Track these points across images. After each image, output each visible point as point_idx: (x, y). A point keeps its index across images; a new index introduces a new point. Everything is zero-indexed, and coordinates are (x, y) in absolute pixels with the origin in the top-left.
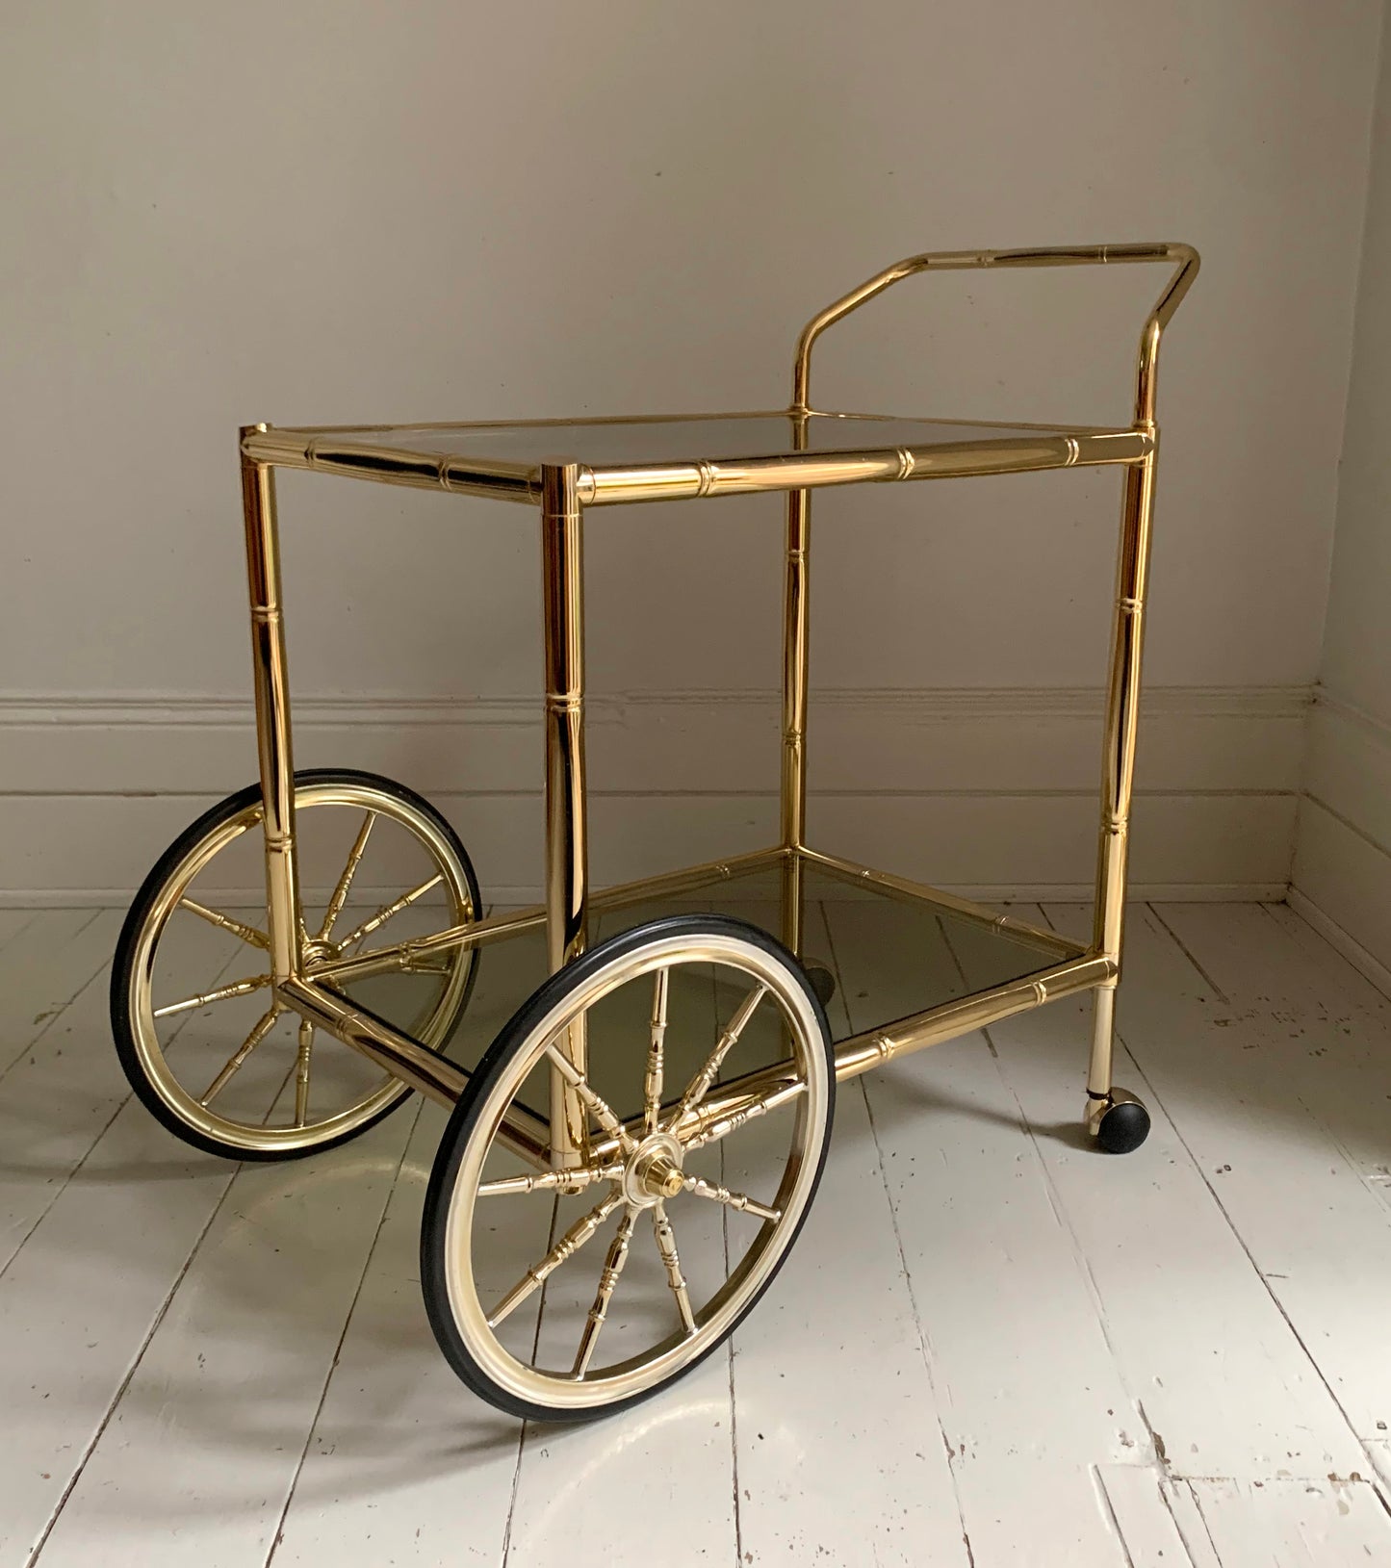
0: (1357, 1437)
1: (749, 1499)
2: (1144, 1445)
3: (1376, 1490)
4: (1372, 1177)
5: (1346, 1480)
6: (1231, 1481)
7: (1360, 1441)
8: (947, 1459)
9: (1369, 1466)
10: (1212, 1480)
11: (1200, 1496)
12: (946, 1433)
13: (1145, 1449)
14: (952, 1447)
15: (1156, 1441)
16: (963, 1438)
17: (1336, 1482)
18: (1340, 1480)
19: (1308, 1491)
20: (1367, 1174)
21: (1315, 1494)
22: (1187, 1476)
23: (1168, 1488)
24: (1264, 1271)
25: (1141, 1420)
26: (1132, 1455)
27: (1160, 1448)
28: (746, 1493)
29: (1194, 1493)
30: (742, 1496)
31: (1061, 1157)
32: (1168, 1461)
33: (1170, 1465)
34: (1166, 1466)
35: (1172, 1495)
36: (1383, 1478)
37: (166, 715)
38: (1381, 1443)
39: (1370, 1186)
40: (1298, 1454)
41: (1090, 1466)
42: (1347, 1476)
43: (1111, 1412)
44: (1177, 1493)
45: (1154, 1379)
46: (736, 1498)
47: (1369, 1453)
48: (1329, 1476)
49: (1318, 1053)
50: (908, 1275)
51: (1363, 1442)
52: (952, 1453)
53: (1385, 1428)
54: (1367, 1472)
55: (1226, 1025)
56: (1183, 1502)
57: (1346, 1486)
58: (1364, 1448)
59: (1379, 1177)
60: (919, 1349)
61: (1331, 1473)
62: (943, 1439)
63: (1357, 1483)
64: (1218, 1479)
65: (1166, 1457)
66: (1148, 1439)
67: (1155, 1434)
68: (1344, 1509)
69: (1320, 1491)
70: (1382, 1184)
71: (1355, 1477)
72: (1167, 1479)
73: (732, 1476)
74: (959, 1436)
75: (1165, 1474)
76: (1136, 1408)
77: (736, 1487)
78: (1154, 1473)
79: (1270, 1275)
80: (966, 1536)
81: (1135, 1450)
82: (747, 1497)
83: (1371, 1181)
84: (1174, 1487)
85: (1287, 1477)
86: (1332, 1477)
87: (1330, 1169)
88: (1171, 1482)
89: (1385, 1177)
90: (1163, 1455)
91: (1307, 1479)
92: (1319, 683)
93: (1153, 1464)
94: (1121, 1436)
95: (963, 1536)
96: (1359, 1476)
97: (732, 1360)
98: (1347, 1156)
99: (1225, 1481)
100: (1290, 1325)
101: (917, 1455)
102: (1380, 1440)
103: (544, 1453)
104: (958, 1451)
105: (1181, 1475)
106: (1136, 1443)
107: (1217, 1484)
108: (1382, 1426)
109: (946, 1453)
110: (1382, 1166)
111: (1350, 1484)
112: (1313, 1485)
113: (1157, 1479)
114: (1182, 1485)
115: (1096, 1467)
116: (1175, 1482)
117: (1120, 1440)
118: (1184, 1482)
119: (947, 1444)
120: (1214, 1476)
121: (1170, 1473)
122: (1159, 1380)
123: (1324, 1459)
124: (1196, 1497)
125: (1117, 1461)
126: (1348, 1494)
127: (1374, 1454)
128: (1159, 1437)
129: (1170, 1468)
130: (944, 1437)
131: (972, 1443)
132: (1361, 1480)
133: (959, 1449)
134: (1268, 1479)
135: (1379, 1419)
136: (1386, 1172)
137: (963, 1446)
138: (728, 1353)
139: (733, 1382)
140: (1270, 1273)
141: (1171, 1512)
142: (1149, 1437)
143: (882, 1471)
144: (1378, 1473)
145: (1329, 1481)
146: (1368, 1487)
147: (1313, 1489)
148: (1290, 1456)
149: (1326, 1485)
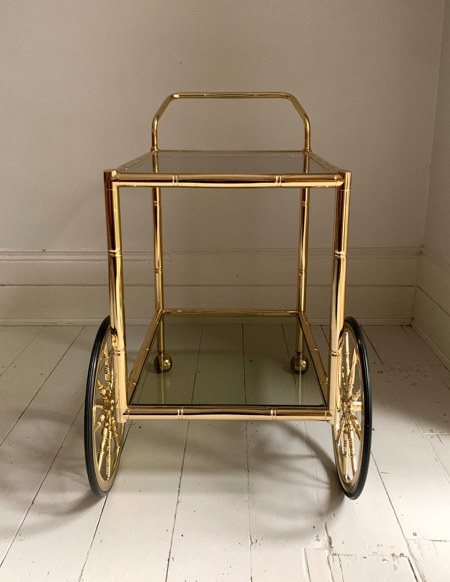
0: (405, 538)
1: (173, 561)
2: (324, 541)
3: (409, 560)
4: (426, 434)
5: (398, 556)
6: (355, 556)
7: (406, 540)
8: (250, 545)
9: (408, 550)
10: (348, 555)
11: (342, 562)
13: (325, 543)
15: (329, 539)
16: (257, 537)
17: (394, 557)
18: (396, 556)
19: (383, 560)
20: (424, 432)
21: (386, 562)
22: (338, 553)
23: (331, 558)
24: (380, 471)
25: (325, 531)
26: (319, 545)
27: (330, 543)
28: (173, 558)
31: (313, 425)
32: (332, 548)
33: (333, 549)
34: (331, 549)
36: (412, 556)
39: (425, 437)
40: (381, 545)
41: (303, 549)
42: (399, 555)
43: (314, 527)
44: (333, 561)
45: (332, 514)
46: (169, 560)
47: (408, 545)
48: (392, 554)
49: (414, 385)
50: (248, 471)
52: (252, 543)
53: (416, 535)
54: (407, 553)
55: (382, 373)
56: (335, 565)
57: (398, 558)
58: (407, 543)
59: (429, 434)
60: (247, 501)
62: (250, 537)
63: (402, 557)
64: (350, 555)
67: (329, 536)
68: (395, 568)
69: (388, 561)
70: (430, 436)
71: (402, 555)
72: (331, 555)
73: (169, 552)
75: (330, 553)
76: (324, 525)
77: (169, 556)
78: (326, 552)
79: (383, 472)
80: (252, 577)
81: (321, 543)
82: (172, 560)
83: (426, 435)
84: (333, 558)
85: (376, 554)
86: (393, 555)
87: (411, 430)
88: (332, 556)
90: (331, 545)
91: (383, 556)
92: (423, 247)
93: (327, 548)
94: (316, 537)
95: (250, 577)
97: (177, 505)
98: (418, 425)
99: (353, 556)
100: (387, 493)
102: (413, 540)
103: (101, 541)
104: (254, 542)
105: (336, 553)
106: (321, 540)
107: (349, 557)
108: (415, 534)
109: (250, 543)
110: (431, 429)
112: (385, 559)
113: (327, 554)
115: (305, 549)
116: (333, 556)
117: (316, 539)
118: (337, 556)
119: (251, 539)
120: (349, 554)
121: (332, 553)
122: (334, 514)
123: (391, 547)
124: (340, 562)
125: (313, 547)
126: (398, 562)
127: (410, 545)
128: (331, 538)
129: (332, 550)
130: (251, 536)
131: (260, 539)
132: (404, 556)
133: (255, 541)
134: (368, 555)
135: (414, 531)
136: (432, 432)
137: (256, 541)
138: (176, 502)
139: (176, 514)
140: (382, 472)
141: (330, 568)
142: (327, 538)
143: (225, 550)
144: (411, 553)
145: (392, 556)
146: (406, 559)
147: (385, 560)
148: (379, 546)
149: (390, 558)
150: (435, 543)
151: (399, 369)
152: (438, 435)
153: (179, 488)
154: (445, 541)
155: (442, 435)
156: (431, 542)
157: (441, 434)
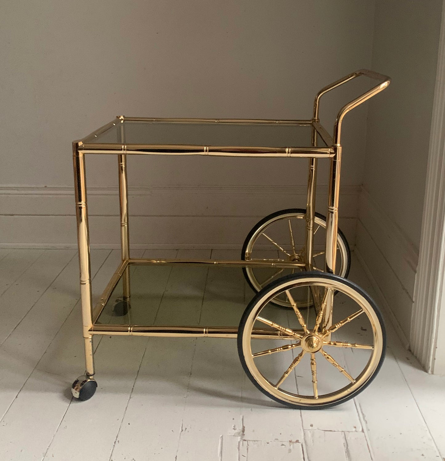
1: (119, 443)
5: (294, 442)
7: (304, 430)
8: (180, 432)
9: (303, 438)
13: (239, 431)
14: (183, 428)
17: (291, 443)
19: (282, 445)
22: (248, 440)
23: (241, 443)
25: (242, 421)
27: (243, 431)
28: (119, 441)
30: (117, 442)
33: (245, 436)
34: (243, 436)
35: (241, 446)
36: (305, 442)
38: (309, 431)
41: (221, 436)
43: (234, 419)
44: (243, 445)
46: (115, 443)
47: (305, 434)
52: (182, 430)
54: (301, 440)
56: (244, 448)
57: (294, 444)
58: (304, 432)
60: (185, 398)
63: (297, 443)
65: (244, 434)
66: (241, 428)
68: (290, 451)
69: (285, 446)
71: (297, 441)
73: (116, 436)
74: (186, 425)
75: (242, 439)
76: (242, 418)
77: (116, 439)
78: (239, 438)
79: (298, 376)
80: (176, 456)
81: (236, 431)
84: (243, 443)
85: (277, 441)
88: (243, 441)
91: (283, 442)
93: (240, 435)
95: (175, 456)
97: (129, 400)
99: (259, 441)
105: (246, 439)
106: (237, 429)
107: (256, 442)
108: (312, 426)
112: (284, 444)
113: (239, 440)
114: (245, 443)
115: (223, 436)
117: (233, 428)
118: (246, 442)
120: (256, 440)
122: (251, 409)
123: (291, 435)
124: (248, 446)
125: (230, 434)
126: (293, 446)
128: (244, 427)
130: (182, 425)
131: (189, 427)
132: (299, 442)
133: (185, 429)
134: (271, 441)
135: (312, 423)
138: (129, 397)
139: (127, 407)
141: (239, 451)
143: (160, 436)
144: (305, 440)
145: (289, 442)
146: (300, 445)
148: (281, 434)
149: (287, 444)
150: (326, 432)
153: (134, 386)
154: (335, 431)
156: (323, 431)
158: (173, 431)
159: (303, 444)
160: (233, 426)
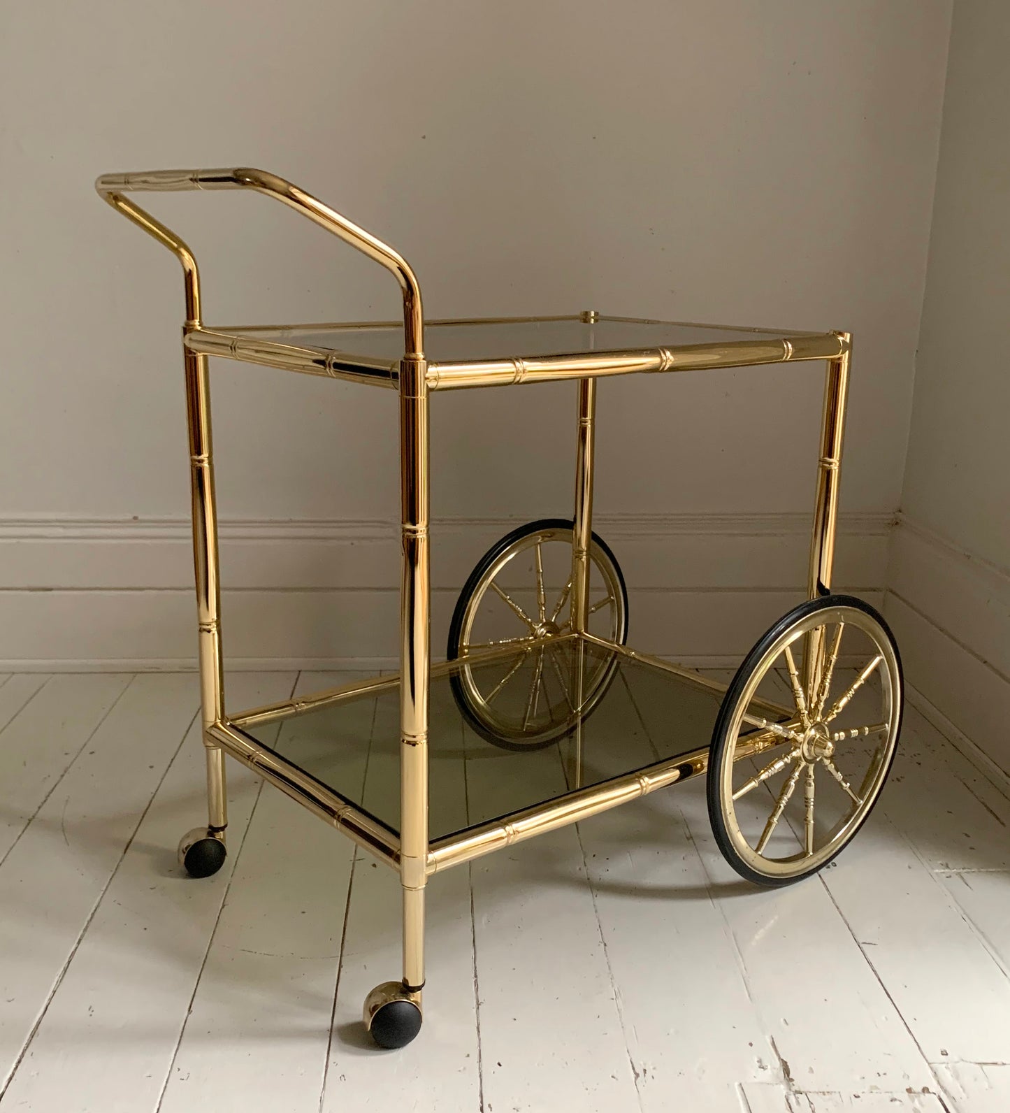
0: (927, 1061)
2: (775, 1069)
3: (941, 1100)
4: (937, 871)
5: (919, 1093)
6: (838, 1095)
7: (929, 1064)
8: (634, 1079)
9: (935, 1083)
10: (824, 1093)
11: (815, 1106)
12: (633, 1061)
13: (775, 1071)
14: (637, 1071)
15: (783, 1065)
16: (645, 1064)
17: (912, 1094)
18: (915, 1093)
19: (891, 1101)
20: (933, 869)
21: (897, 1103)
22: (805, 1090)
23: (792, 1100)
24: (860, 941)
25: (772, 1049)
26: (766, 1076)
27: (786, 1071)
28: (489, 1106)
29: (811, 1103)
30: (486, 1108)
31: (714, 857)
32: (792, 1080)
33: (794, 1083)
34: (791, 1083)
35: (795, 1104)
36: (945, 1091)
37: (60, 531)
38: (944, 1065)
39: (936, 878)
40: (885, 1074)
41: (736, 1084)
42: (920, 1090)
43: (751, 1044)
44: (798, 1103)
45: (782, 1020)
46: (481, 1109)
47: (935, 1073)
48: (907, 1090)
49: (898, 780)
50: (605, 945)
51: (932, 1065)
52: (637, 1075)
53: (947, 1054)
54: (933, 1087)
57: (919, 1097)
58: (931, 1068)
59: (942, 871)
60: (613, 999)
61: (908, 1087)
62: (631, 1065)
63: (927, 1095)
64: (828, 1092)
65: (791, 1077)
66: (778, 1064)
67: (782, 1060)
69: (900, 1101)
70: (944, 875)
71: (925, 1090)
72: (792, 1093)
73: (479, 1094)
74: (642, 1063)
75: (790, 1090)
76: (769, 1041)
77: (482, 1102)
78: (782, 1088)
79: (865, 943)
81: (769, 1072)
82: (490, 1109)
83: (937, 873)
84: (797, 1098)
85: (878, 1091)
86: (909, 1090)
87: (907, 865)
88: (795, 1095)
89: (947, 870)
90: (788, 1076)
91: (891, 1092)
92: (900, 511)
93: (781, 1082)
94: (758, 1062)
96: (928, 1089)
97: (477, 1009)
98: (919, 855)
99: (833, 1094)
100: (879, 980)
101: (613, 1077)
102: (944, 1063)
103: (343, 1078)
104: (641, 1073)
105: (802, 1090)
106: (769, 1067)
107: (827, 1096)
108: (944, 1053)
109: (633, 1076)
110: (944, 863)
111: (922, 1096)
112: (895, 1097)
113: (784, 1092)
114: (802, 1097)
115: (741, 1084)
116: (797, 1095)
117: (758, 1064)
118: (804, 1094)
119: (634, 1069)
120: (825, 1091)
121: (794, 1088)
122: (785, 1020)
123: (903, 1077)
124: (812, 1106)
125: (756, 1080)
126: (921, 1103)
127: (939, 1073)
128: (786, 1063)
129: (793, 1085)
131: (651, 1067)
132: (929, 1093)
134: (863, 1093)
135: (942, 1048)
136: (947, 867)
137: (645, 1071)
138: (475, 1004)
139: (478, 1025)
140: (864, 941)
142: (779, 1063)
143: (587, 1089)
144: (942, 1087)
145: (907, 1093)
146: (935, 1097)
147: (895, 1100)
148: (879, 1075)
149: (905, 1096)
150: (985, 1067)
151: (866, 751)
152: (959, 874)
153: (476, 976)
154: (1004, 1064)
155: (968, 873)
156: (977, 1066)
157: (965, 870)
158: (615, 1076)
159: (942, 1097)
160: (756, 1059)
